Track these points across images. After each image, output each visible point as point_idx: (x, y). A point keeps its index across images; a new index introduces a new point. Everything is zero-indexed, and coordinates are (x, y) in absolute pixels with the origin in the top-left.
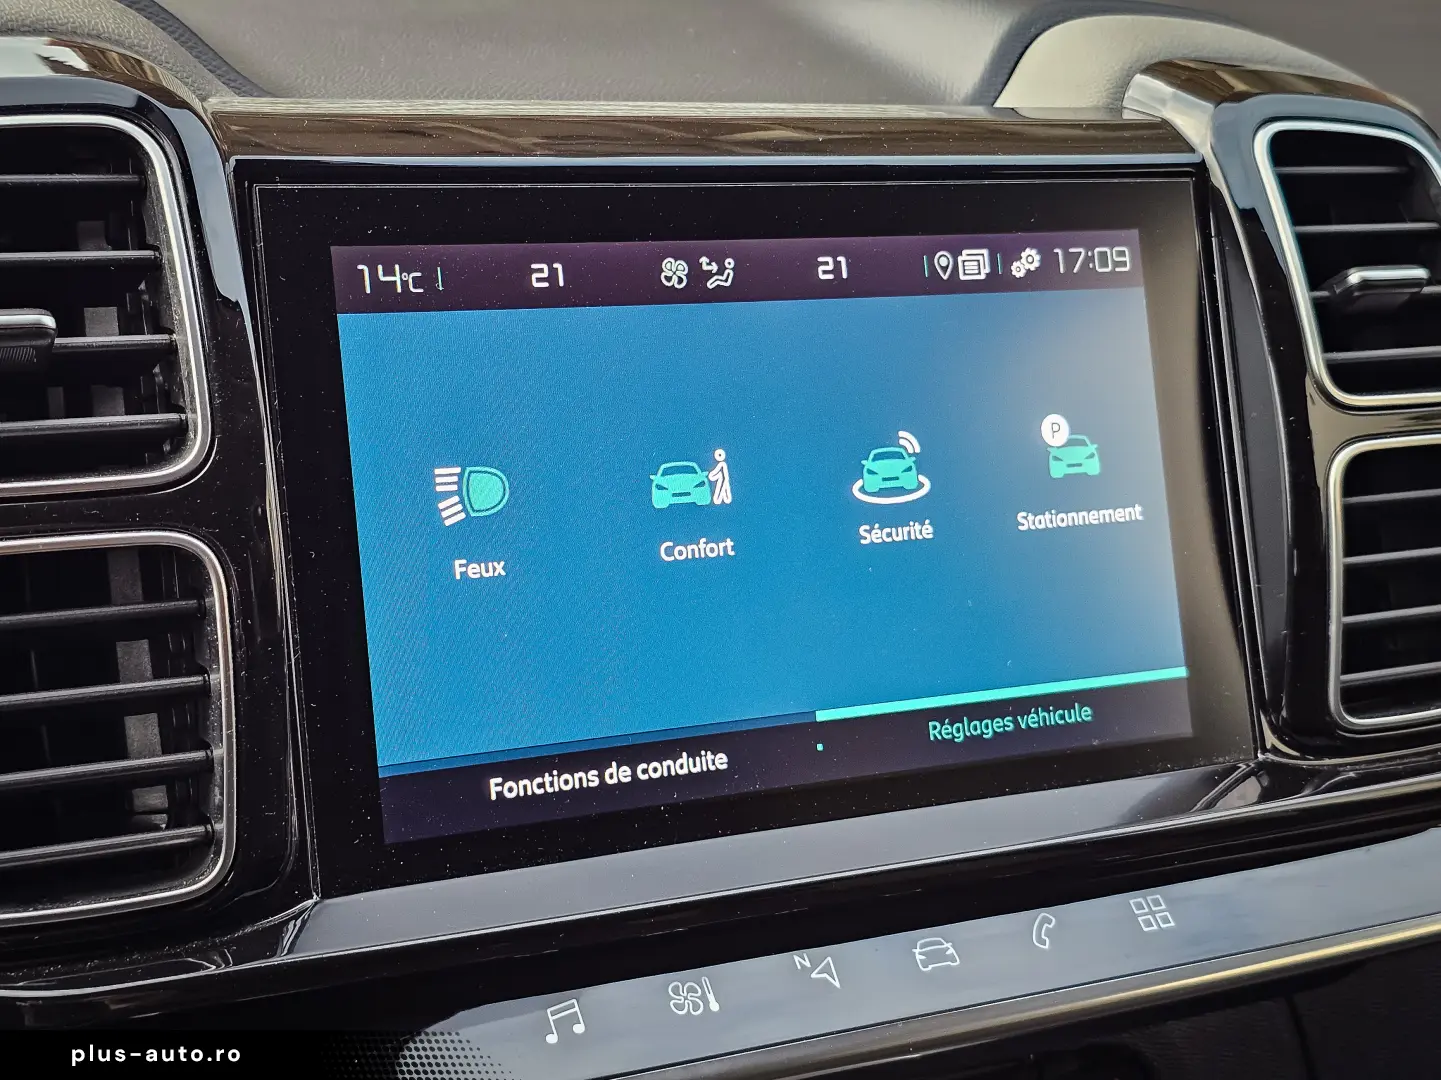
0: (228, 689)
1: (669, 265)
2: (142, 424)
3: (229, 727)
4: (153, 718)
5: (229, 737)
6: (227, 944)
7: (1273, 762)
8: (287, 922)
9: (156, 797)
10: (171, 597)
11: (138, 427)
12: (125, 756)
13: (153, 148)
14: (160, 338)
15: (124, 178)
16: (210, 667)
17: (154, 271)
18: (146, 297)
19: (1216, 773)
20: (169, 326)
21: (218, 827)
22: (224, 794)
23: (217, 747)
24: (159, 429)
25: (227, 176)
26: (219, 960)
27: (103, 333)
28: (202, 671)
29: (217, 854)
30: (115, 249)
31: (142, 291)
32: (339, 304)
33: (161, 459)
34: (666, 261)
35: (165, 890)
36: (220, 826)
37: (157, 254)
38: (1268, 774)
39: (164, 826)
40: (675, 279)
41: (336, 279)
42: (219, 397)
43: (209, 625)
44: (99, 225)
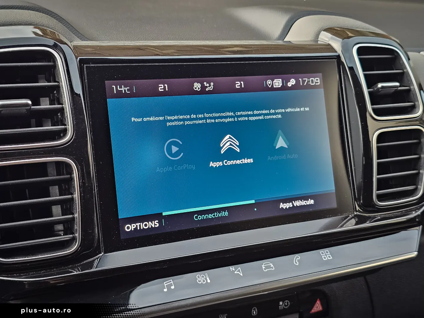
0: (78, 199)
1: (196, 85)
2: (55, 129)
3: (79, 209)
4: (59, 206)
5: (79, 211)
6: (79, 266)
7: (359, 215)
8: (95, 260)
9: (60, 227)
10: (63, 175)
11: (54, 130)
12: (52, 216)
13: (57, 56)
14: (60, 106)
15: (50, 64)
16: (74, 193)
17: (58, 88)
18: (56, 95)
19: (343, 218)
20: (62, 103)
21: (76, 235)
22: (78, 226)
23: (76, 214)
24: (59, 130)
25: (77, 62)
26: (77, 270)
27: (45, 105)
28: (72, 194)
29: (76, 242)
30: (48, 82)
31: (55, 94)
32: (107, 96)
33: (60, 138)
34: (195, 84)
35: (62, 252)
36: (77, 235)
37: (59, 83)
38: (358, 218)
39: (62, 235)
40: (197, 88)
41: (106, 90)
42: (75, 121)
43: (73, 182)
44: (43, 76)
